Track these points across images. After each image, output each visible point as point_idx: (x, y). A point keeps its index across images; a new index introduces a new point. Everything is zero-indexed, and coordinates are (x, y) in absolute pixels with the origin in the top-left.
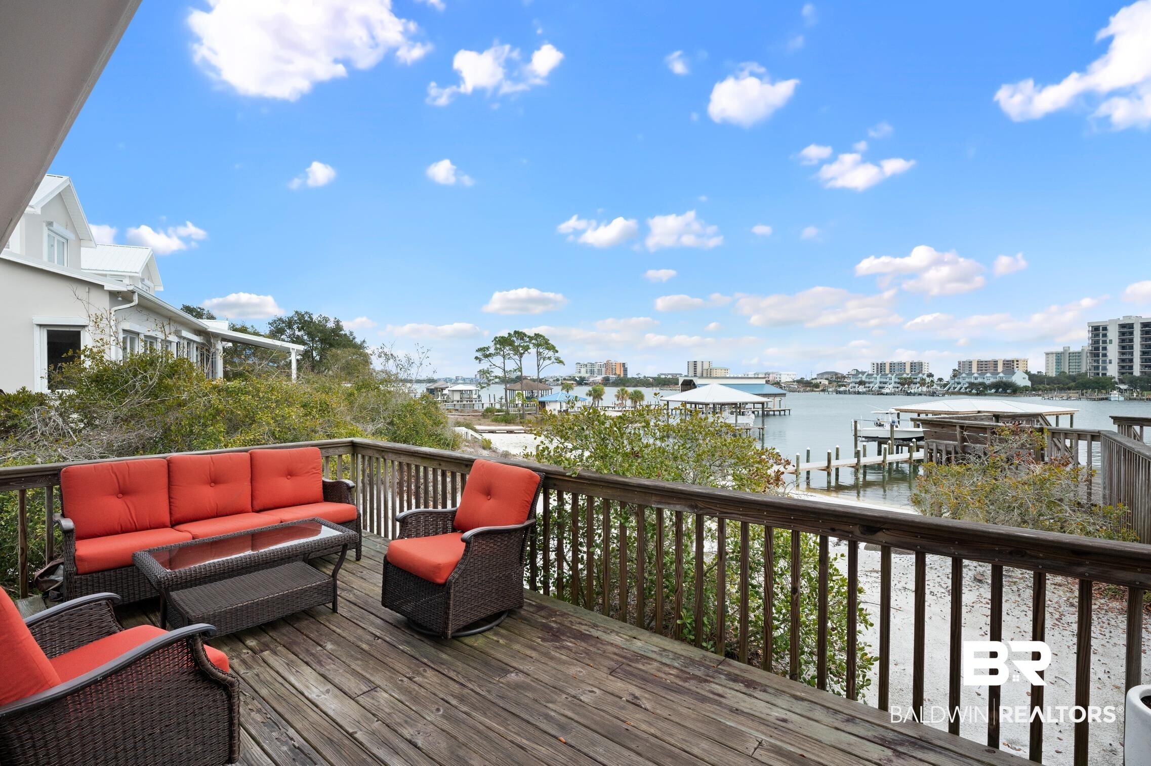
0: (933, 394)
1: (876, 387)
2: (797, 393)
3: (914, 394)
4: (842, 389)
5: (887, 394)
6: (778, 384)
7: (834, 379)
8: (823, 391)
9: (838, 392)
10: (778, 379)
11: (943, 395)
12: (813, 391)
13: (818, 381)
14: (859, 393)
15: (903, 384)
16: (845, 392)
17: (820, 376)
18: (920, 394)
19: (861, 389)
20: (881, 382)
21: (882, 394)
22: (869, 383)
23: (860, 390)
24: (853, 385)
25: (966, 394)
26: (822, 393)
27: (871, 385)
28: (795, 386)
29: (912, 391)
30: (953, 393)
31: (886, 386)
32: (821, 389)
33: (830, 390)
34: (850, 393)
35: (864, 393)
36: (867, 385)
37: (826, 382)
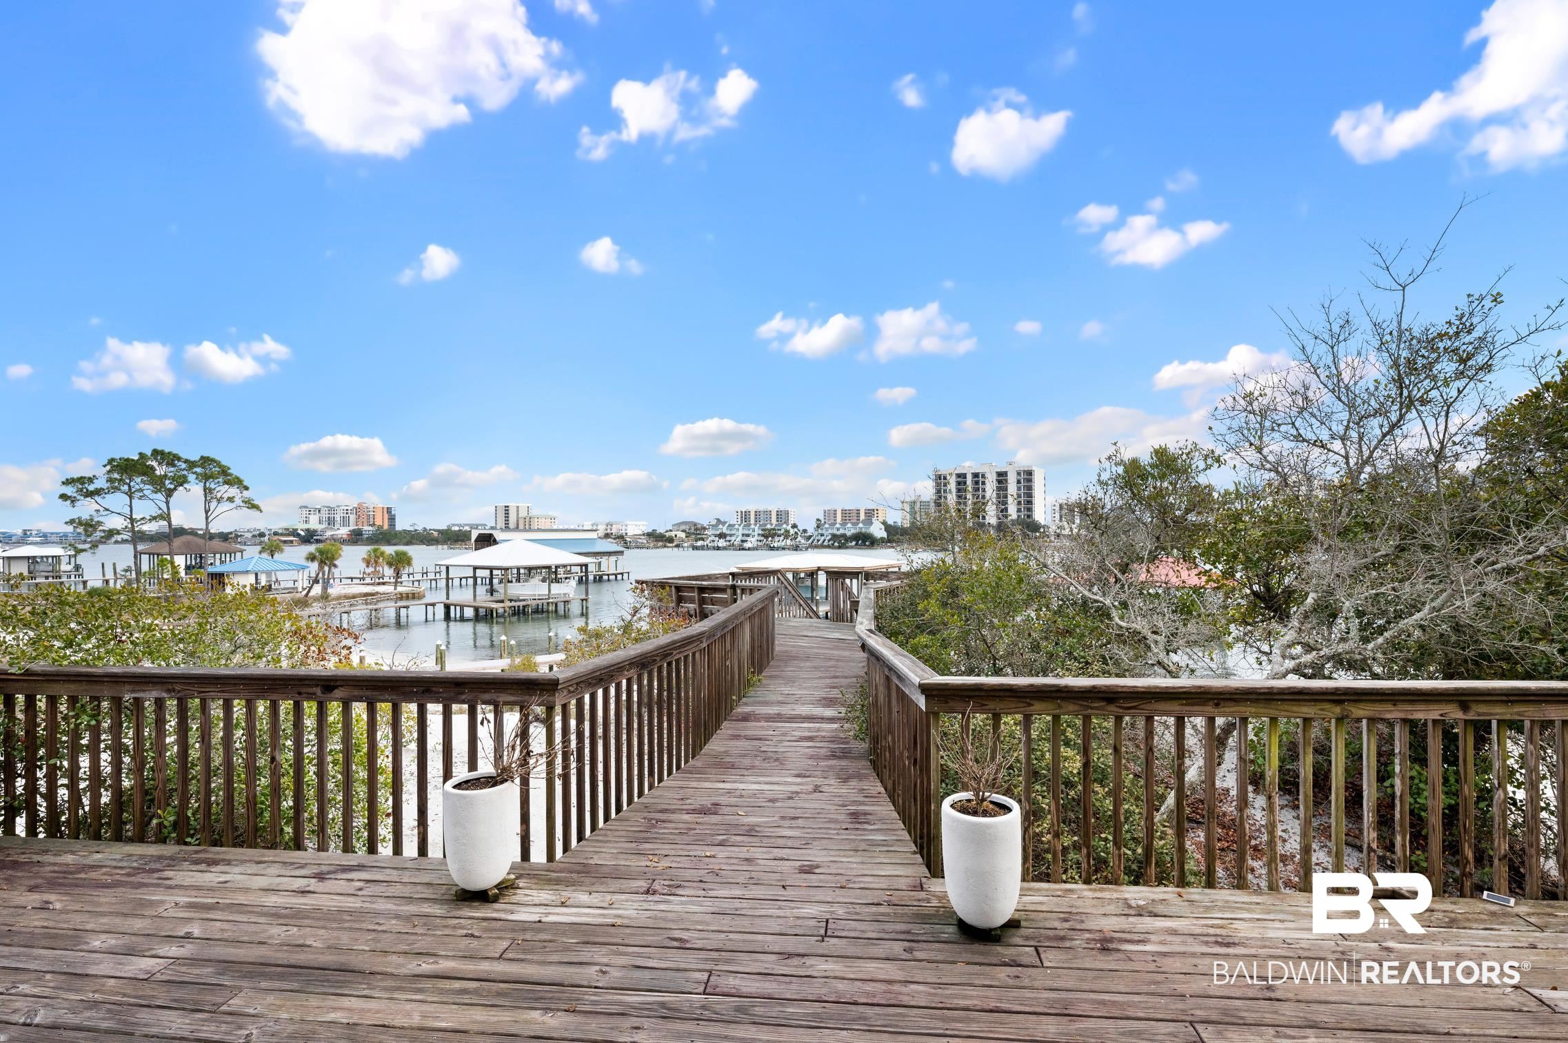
0: (796, 548)
1: (737, 540)
2: (644, 550)
3: (778, 549)
4: (700, 543)
5: (749, 549)
6: (621, 538)
7: (692, 531)
8: (678, 546)
9: (695, 548)
10: (624, 532)
11: (807, 549)
12: (665, 546)
13: (673, 534)
14: (718, 548)
15: (766, 537)
16: (702, 548)
17: (676, 527)
18: (784, 549)
19: (722, 543)
20: (743, 535)
21: (744, 549)
22: (731, 535)
23: (720, 545)
24: (713, 538)
25: (828, 547)
26: (676, 549)
27: (733, 539)
28: (644, 540)
29: (776, 545)
30: (816, 547)
31: (749, 539)
32: (675, 543)
33: (686, 545)
34: (708, 548)
35: (725, 548)
36: (728, 538)
37: (683, 535)
